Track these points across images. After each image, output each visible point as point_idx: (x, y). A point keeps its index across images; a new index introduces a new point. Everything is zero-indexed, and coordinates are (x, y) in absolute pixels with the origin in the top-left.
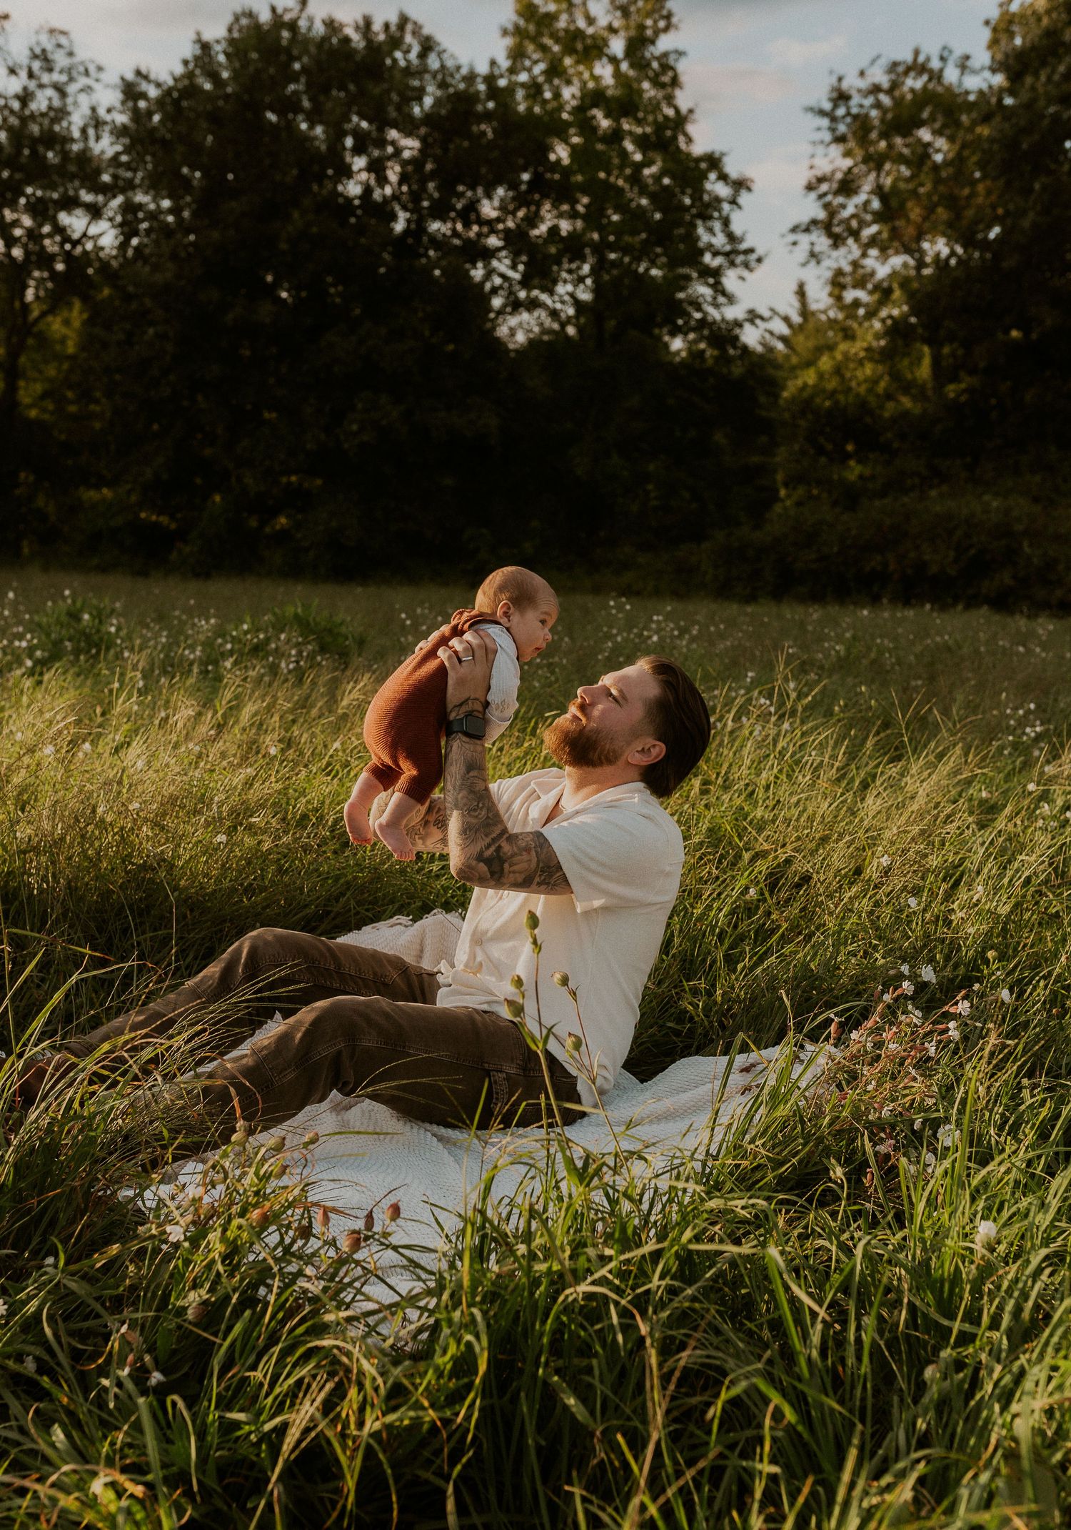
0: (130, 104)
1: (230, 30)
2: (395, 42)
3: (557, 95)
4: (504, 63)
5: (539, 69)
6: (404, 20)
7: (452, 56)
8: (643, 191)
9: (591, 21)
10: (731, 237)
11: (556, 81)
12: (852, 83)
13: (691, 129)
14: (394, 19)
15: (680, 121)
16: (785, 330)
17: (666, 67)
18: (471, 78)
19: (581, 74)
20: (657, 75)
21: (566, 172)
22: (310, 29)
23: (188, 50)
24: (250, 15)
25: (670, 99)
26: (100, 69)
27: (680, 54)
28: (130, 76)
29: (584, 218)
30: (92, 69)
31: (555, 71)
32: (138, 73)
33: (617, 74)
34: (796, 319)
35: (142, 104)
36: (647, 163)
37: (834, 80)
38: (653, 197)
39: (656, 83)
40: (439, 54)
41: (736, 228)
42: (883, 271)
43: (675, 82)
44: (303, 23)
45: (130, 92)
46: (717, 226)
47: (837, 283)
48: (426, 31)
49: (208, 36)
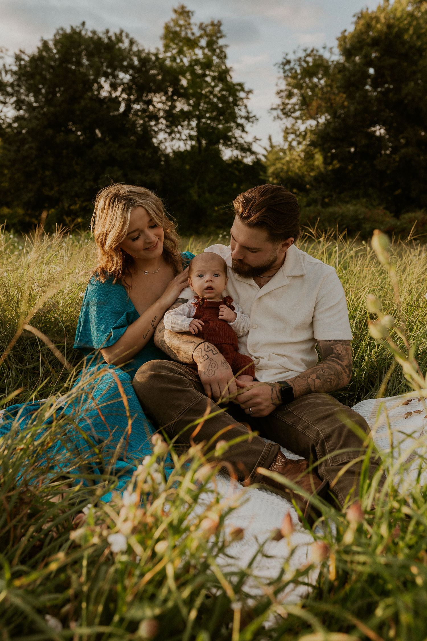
0: (18, 63)
1: (55, 36)
2: (119, 40)
3: (182, 61)
4: (162, 49)
5: (174, 51)
6: (122, 32)
7: (142, 46)
8: (215, 96)
9: (193, 34)
10: (248, 112)
11: (181, 56)
12: (291, 57)
13: (231, 73)
14: (118, 32)
15: (227, 71)
16: (265, 153)
17: (222, 52)
18: (149, 54)
19: (190, 53)
20: (219, 54)
21: (186, 89)
22: (86, 34)
23: (40, 45)
24: (62, 29)
25: (224, 63)
26: (7, 50)
27: (227, 46)
28: (18, 52)
29: (193, 106)
30: (4, 50)
31: (181, 52)
32: (21, 51)
33: (204, 54)
34: (269, 149)
35: (23, 63)
36: (216, 86)
37: (284, 55)
38: (219, 98)
39: (218, 57)
40: (137, 45)
41: (250, 108)
42: (302, 128)
43: (225, 57)
44: (83, 33)
45: (18, 58)
46: (243, 108)
47: (287, 132)
48: (131, 36)
49: (46, 38)
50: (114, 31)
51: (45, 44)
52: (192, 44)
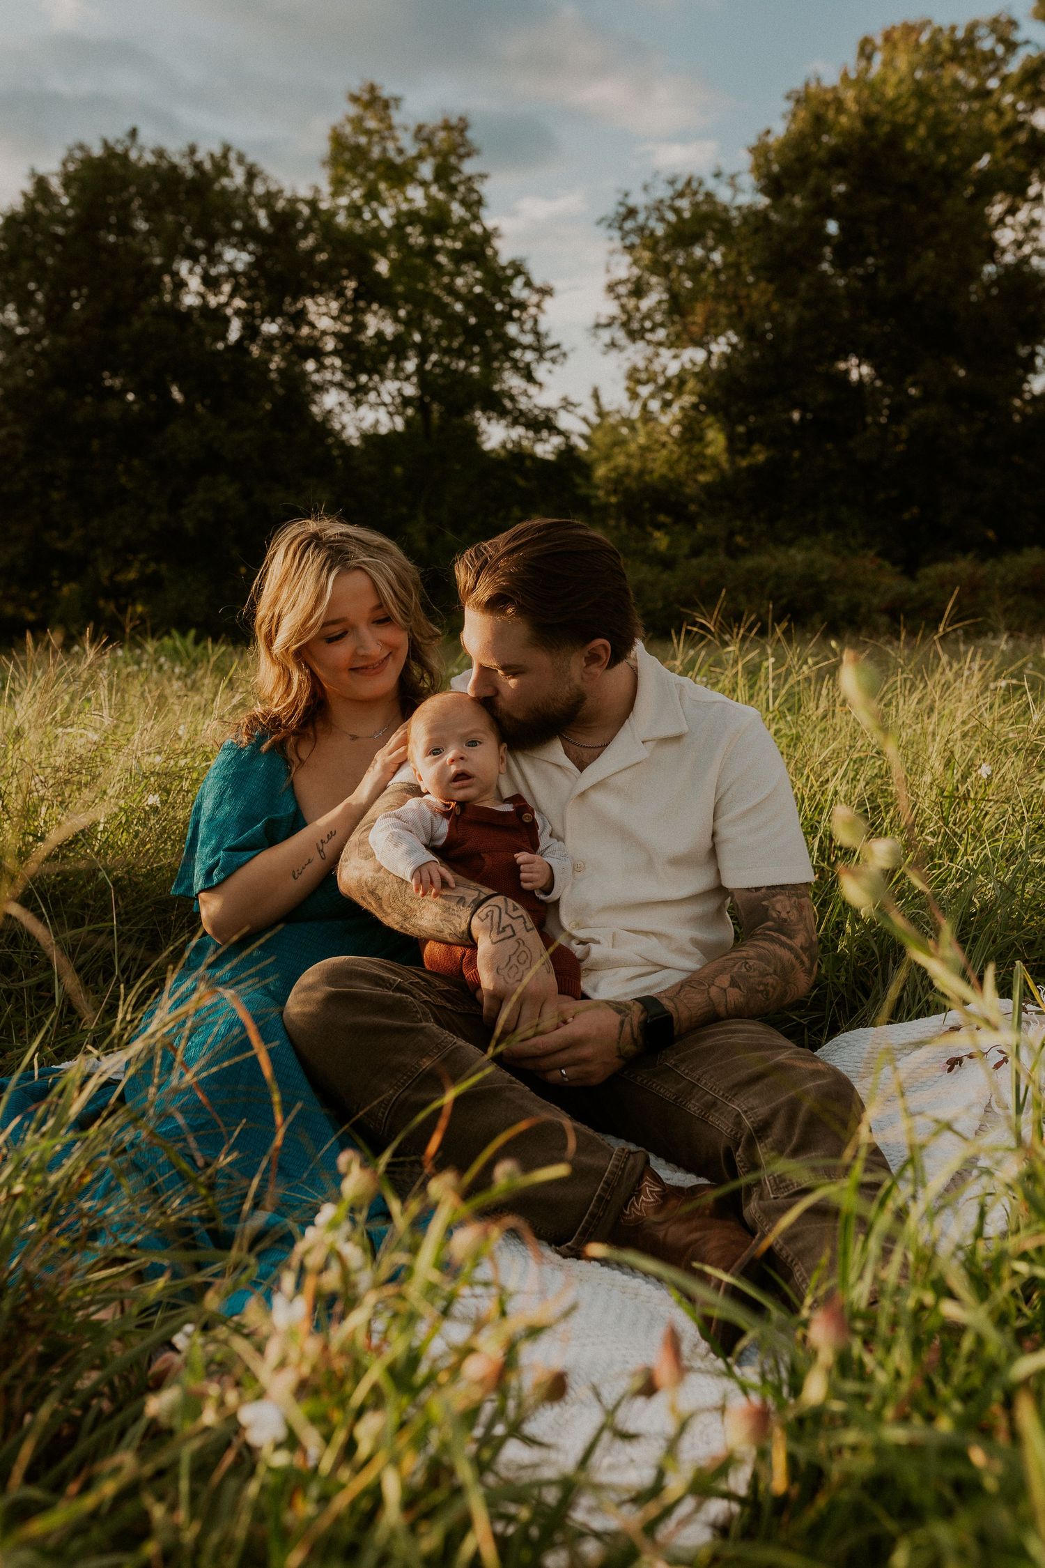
1: (64, 164)
2: (222, 169)
3: (375, 215)
4: (326, 189)
5: (357, 194)
6: (227, 150)
7: (276, 182)
8: (457, 296)
9: (400, 151)
10: (537, 334)
11: (375, 205)
12: (639, 200)
13: (497, 243)
14: (218, 152)
15: (488, 236)
16: (587, 430)
17: (471, 190)
18: (293, 201)
19: (395, 197)
20: (464, 197)
21: (387, 283)
22: (140, 158)
23: (28, 186)
24: (81, 147)
25: (476, 218)
27: (482, 176)
29: (406, 324)
31: (372, 195)
33: (428, 197)
34: (596, 421)
36: (459, 273)
37: (621, 196)
38: (467, 303)
39: (464, 203)
40: (265, 180)
41: (542, 328)
42: (673, 368)
43: (480, 202)
44: (133, 155)
47: (634, 378)
48: (250, 159)
49: (42, 169)
50: (208, 149)
51: (41, 184)
52: (399, 175)
